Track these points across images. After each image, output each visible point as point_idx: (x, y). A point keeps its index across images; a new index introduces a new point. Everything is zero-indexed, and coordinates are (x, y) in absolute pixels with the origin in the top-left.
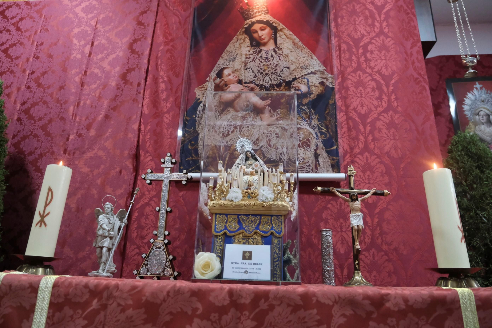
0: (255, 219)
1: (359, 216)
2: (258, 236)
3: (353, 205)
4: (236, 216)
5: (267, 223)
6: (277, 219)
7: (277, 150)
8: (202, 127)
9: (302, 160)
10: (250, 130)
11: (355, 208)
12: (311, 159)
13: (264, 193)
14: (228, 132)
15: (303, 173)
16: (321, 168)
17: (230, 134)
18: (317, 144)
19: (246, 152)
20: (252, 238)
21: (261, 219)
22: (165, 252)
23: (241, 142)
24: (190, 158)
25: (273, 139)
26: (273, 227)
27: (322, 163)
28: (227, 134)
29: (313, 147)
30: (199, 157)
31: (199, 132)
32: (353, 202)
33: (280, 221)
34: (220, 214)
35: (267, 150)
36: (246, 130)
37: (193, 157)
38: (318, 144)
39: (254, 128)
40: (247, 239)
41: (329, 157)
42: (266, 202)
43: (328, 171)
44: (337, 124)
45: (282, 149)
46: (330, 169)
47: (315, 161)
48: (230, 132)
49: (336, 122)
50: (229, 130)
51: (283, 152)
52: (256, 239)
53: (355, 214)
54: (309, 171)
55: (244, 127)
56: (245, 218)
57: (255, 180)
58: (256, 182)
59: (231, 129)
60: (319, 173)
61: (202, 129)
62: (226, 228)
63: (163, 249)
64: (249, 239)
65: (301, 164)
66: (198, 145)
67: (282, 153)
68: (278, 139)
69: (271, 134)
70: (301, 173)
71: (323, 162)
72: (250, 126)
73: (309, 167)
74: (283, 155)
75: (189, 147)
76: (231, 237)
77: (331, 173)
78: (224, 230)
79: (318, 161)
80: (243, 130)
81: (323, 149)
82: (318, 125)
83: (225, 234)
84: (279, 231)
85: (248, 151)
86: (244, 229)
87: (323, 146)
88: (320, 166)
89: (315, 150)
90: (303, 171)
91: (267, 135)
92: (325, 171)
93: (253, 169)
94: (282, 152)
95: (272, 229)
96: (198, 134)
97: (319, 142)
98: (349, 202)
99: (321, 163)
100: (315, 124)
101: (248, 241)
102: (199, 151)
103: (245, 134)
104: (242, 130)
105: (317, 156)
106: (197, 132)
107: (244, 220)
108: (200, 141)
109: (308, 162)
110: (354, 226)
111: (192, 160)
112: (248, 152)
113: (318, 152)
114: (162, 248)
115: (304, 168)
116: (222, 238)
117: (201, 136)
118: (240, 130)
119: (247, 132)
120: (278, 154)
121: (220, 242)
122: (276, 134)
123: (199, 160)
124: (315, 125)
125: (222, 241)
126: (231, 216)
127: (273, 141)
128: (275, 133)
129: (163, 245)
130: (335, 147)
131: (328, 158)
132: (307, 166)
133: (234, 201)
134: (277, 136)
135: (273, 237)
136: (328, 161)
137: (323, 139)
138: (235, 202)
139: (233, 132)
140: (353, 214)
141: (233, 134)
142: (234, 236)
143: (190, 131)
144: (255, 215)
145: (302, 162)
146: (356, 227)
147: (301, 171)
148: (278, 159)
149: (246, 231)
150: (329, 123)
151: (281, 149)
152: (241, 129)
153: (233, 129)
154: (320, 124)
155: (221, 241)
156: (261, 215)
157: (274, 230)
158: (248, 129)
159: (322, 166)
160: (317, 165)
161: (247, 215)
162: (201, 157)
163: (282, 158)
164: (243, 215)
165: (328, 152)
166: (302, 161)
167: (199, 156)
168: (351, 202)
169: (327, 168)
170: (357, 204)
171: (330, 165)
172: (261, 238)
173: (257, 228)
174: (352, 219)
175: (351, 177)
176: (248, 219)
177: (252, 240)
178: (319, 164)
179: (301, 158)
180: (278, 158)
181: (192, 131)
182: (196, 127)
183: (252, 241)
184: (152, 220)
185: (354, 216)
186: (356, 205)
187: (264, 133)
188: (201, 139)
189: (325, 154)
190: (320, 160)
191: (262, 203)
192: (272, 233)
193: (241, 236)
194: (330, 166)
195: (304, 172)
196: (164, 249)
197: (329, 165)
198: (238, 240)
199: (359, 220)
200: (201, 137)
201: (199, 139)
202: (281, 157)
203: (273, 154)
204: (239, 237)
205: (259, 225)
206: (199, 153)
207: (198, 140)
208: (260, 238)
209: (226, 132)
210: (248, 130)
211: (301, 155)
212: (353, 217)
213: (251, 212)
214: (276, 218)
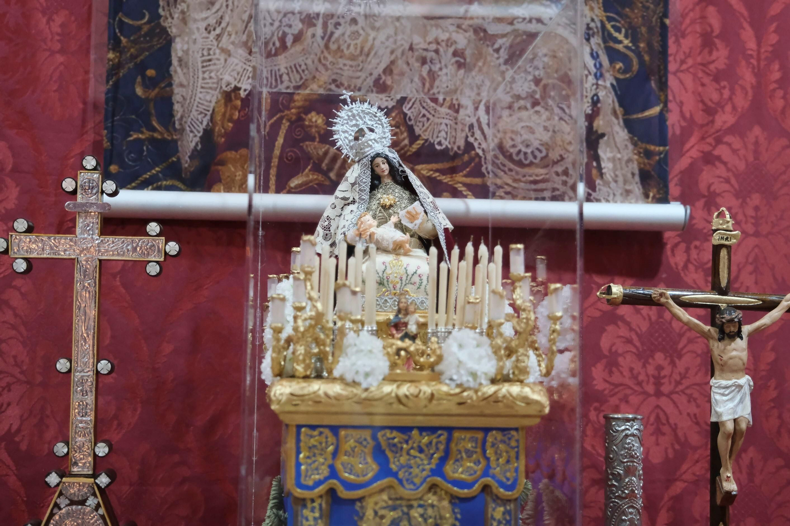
0: (430, 443)
1: (740, 387)
2: (441, 499)
3: (724, 351)
4: (367, 434)
5: (469, 453)
6: (503, 442)
7: (457, 111)
8: (183, 12)
9: (540, 151)
10: (361, 32)
11: (731, 362)
12: (571, 148)
13: (463, 355)
14: (283, 40)
15: (543, 199)
16: (607, 184)
17: (289, 44)
18: (596, 95)
19: (373, 158)
20: (420, 506)
21: (449, 440)
22: (102, 517)
23: (354, 116)
24: (142, 133)
25: (444, 71)
26: (488, 467)
27: (610, 165)
28: (278, 44)
29: (580, 108)
30: (175, 130)
31: (174, 31)
32: (727, 341)
33: (513, 448)
34: (313, 427)
35: (424, 111)
36: (348, 33)
37: (154, 130)
38: (602, 94)
39: (377, 24)
40: (405, 509)
41: (635, 144)
42: (469, 389)
43: (627, 195)
44: (667, 21)
45: (477, 109)
46: (636, 188)
47: (588, 157)
48: (289, 40)
49: (665, 15)
50: (287, 30)
51: (478, 121)
52: (432, 506)
53: (730, 383)
54: (564, 193)
55: (342, 21)
56: (397, 437)
57: (410, 271)
58: (413, 280)
59: (290, 26)
60: (598, 200)
61: (184, 21)
62: (333, 473)
63: (94, 506)
64: (410, 507)
65: (537, 166)
66: (170, 85)
67: (476, 125)
68: (462, 71)
69: (437, 51)
70: (537, 199)
71: (613, 160)
72: (361, 20)
73: (564, 178)
74: (478, 134)
75: (139, 91)
76: (353, 502)
77: (637, 202)
78: (326, 479)
79: (597, 158)
80: (338, 33)
81: (615, 113)
82: (602, 22)
83: (332, 492)
84: (508, 479)
85: (378, 155)
86: (395, 475)
87: (617, 105)
88: (601, 175)
89: (590, 118)
90: (542, 190)
91: (425, 54)
92: (618, 193)
93: (400, 226)
94: (474, 120)
95: (486, 473)
96: (169, 42)
97: (605, 87)
98: (713, 338)
99: (607, 165)
100: (593, 20)
101: (408, 514)
102: (176, 107)
103: (344, 47)
104: (332, 33)
105: (593, 139)
106: (164, 31)
107: (395, 445)
108: (179, 70)
109: (562, 158)
110: (723, 423)
111: (152, 140)
112: (379, 160)
113: (599, 124)
114: (92, 502)
115: (544, 181)
116: (320, 505)
117: (178, 47)
118: (325, 33)
119: (353, 43)
120: (459, 127)
121: (315, 519)
122: (455, 54)
123: (176, 141)
124: (592, 25)
125: (321, 517)
126: (350, 432)
127: (444, 78)
128: (451, 50)
129: (94, 495)
130: (655, 110)
131: (631, 147)
132: (557, 174)
133: (364, 385)
134: (457, 62)
135: (489, 499)
136: (629, 160)
137: (617, 79)
138: (366, 390)
139: (298, 38)
140: (724, 383)
141: (298, 48)
142: (361, 499)
143: (139, 28)
144: (432, 430)
145: (542, 159)
146: (730, 426)
147: (535, 190)
148: (459, 148)
149: (400, 481)
150: (643, 17)
151: (470, 109)
152: (330, 27)
153: (300, 26)
154: (610, 19)
155: (317, 515)
156: (450, 430)
157: (493, 477)
158: (354, 28)
159: (608, 176)
160: (594, 172)
161: (405, 430)
162: (183, 130)
163: (476, 145)
164: (392, 428)
165: (629, 125)
166: (539, 155)
167: (177, 126)
168: (720, 340)
169: (625, 182)
170: (738, 349)
171: (637, 172)
172: (450, 502)
173: (438, 471)
174: (718, 397)
175: (724, 253)
176: (407, 442)
177: (421, 510)
178: (599, 168)
179: (536, 144)
180: (461, 143)
181: (146, 29)
182: (161, 11)
183: (422, 516)
184: (15, 357)
185: (726, 387)
186: (734, 353)
187: (411, 48)
188: (180, 60)
189: (621, 134)
190: (605, 153)
191: (458, 390)
192: (486, 488)
193: (385, 497)
194: (637, 178)
195: (547, 194)
196: (98, 506)
197: (633, 174)
198: (376, 513)
199: (741, 401)
200: (180, 54)
201: (175, 62)
202: (471, 140)
203: (443, 127)
204: (376, 503)
205: (443, 460)
206: (178, 116)
207: (170, 64)
208: (446, 503)
209: (275, 38)
210: (356, 35)
211: (538, 135)
212: (722, 391)
213: (420, 421)
214: (499, 436)
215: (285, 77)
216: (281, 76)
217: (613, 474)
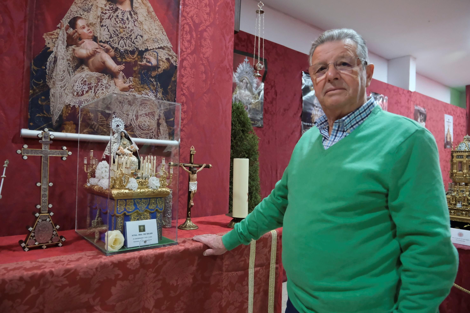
0: (146, 201)
1: (195, 184)
2: (147, 213)
3: (193, 176)
4: (132, 200)
5: (154, 203)
6: (160, 200)
7: (128, 116)
8: (53, 81)
9: (147, 127)
10: (104, 93)
11: (194, 179)
12: (154, 126)
13: (154, 182)
14: (83, 92)
15: (148, 138)
16: (161, 135)
17: (84, 93)
18: (160, 114)
19: (121, 132)
20: (143, 215)
21: (150, 201)
22: (52, 223)
23: (116, 121)
24: (40, 114)
25: (125, 105)
26: (157, 206)
27: (162, 131)
28: (81, 93)
29: (156, 117)
30: (51, 114)
31: (51, 86)
32: (193, 175)
33: (162, 201)
34: (121, 200)
35: (120, 115)
36: (101, 92)
37: (44, 114)
38: (161, 114)
39: (108, 91)
40: (140, 216)
41: (168, 127)
42: (155, 190)
43: (165, 138)
44: (176, 99)
45: (133, 115)
46: (167, 136)
47: (157, 129)
48: (85, 92)
49: (175, 98)
50: (84, 89)
51: (133, 118)
52: (146, 215)
53: (194, 183)
54: (152, 137)
55: (99, 89)
56: (139, 200)
57: (133, 161)
58: (133, 163)
59: (85, 89)
60: (159, 139)
61: (54, 84)
62: (125, 210)
63: (49, 221)
64: (141, 216)
65: (147, 130)
66: (49, 101)
67: (132, 119)
68: (130, 106)
69: (124, 101)
70: (146, 138)
71: (163, 130)
72: (104, 89)
73: (153, 133)
74: (133, 122)
75: (40, 102)
76: (128, 216)
77: (167, 140)
78: (123, 211)
79: (159, 129)
80: (98, 92)
81: (164, 119)
82: (162, 97)
83: (125, 214)
84: (161, 208)
85: (122, 132)
86: (138, 209)
87: (164, 117)
88: (160, 133)
89: (158, 120)
90: (147, 136)
91: (121, 101)
92: (164, 138)
94: (132, 118)
95: (157, 207)
96: (49, 89)
97: (162, 113)
98: (191, 174)
99: (161, 131)
100: (160, 97)
101: (141, 217)
102: (51, 108)
103: (100, 96)
104: (97, 92)
105: (159, 124)
106: (48, 86)
107: (138, 202)
108: (52, 97)
109: (152, 129)
110: (192, 191)
111: (44, 117)
112: (123, 133)
113: (160, 121)
114: (48, 220)
115: (148, 134)
116: (122, 217)
117: (52, 91)
118: (95, 91)
119: (102, 95)
120: (128, 119)
121: (121, 220)
122: (128, 101)
123: (51, 118)
124: (160, 98)
125: (122, 220)
126: (129, 200)
127: (125, 107)
128: (127, 101)
129: (49, 218)
130: (173, 119)
131: (167, 127)
132: (151, 132)
133: (134, 190)
134: (128, 104)
135: (157, 212)
136: (166, 130)
137: (164, 111)
138: (134, 191)
139: (87, 92)
140: (192, 183)
141: (87, 95)
142: (130, 215)
143: (40, 84)
144: (146, 199)
145: (148, 129)
147: (146, 136)
148: (128, 125)
149: (139, 210)
150: (171, 97)
151: (131, 116)
152: (96, 91)
153: (88, 89)
154: (163, 97)
155: (121, 219)
156: (150, 198)
157: (158, 208)
158: (103, 91)
159: (162, 133)
160: (159, 132)
161: (141, 199)
162: (53, 115)
163: (132, 124)
164: (138, 199)
165: (166, 122)
166: (147, 128)
167: (52, 113)
168: (192, 174)
169: (165, 135)
170: (195, 176)
171: (168, 133)
172: (149, 214)
173: (147, 207)
174: (191, 186)
176: (141, 202)
177: (143, 216)
178: (160, 132)
179: (146, 125)
180: (129, 123)
181: (42, 85)
182: (46, 80)
183: (143, 217)
185: (193, 184)
186: (195, 177)
187: (117, 99)
188: (52, 95)
189: (165, 124)
190: (161, 128)
191: (153, 190)
192: (157, 210)
193: (136, 214)
194: (168, 135)
195: (148, 137)
196: (50, 221)
197: (167, 133)
198: (134, 217)
199: (195, 187)
200: (52, 93)
201: (51, 95)
202: (131, 123)
203: (125, 119)
204: (134, 215)
205: (148, 205)
206: (52, 111)
207: (49, 96)
208: (148, 214)
209: (81, 91)
210: (103, 93)
211: (147, 123)
212: (192, 185)
213: (144, 197)
214: (159, 199)
215: (83, 102)
216: (82, 102)
217: (166, 202)
